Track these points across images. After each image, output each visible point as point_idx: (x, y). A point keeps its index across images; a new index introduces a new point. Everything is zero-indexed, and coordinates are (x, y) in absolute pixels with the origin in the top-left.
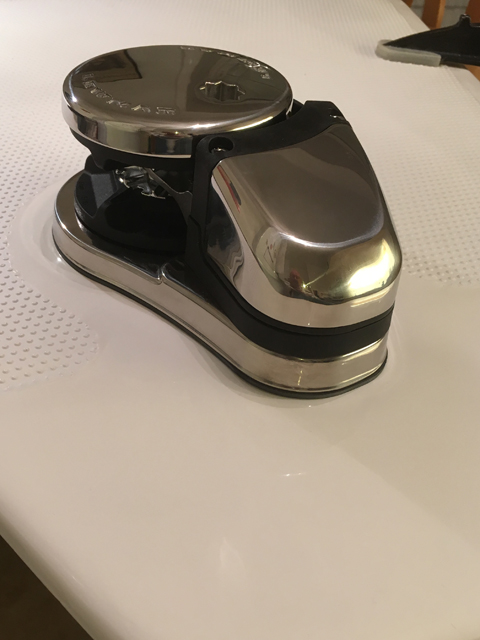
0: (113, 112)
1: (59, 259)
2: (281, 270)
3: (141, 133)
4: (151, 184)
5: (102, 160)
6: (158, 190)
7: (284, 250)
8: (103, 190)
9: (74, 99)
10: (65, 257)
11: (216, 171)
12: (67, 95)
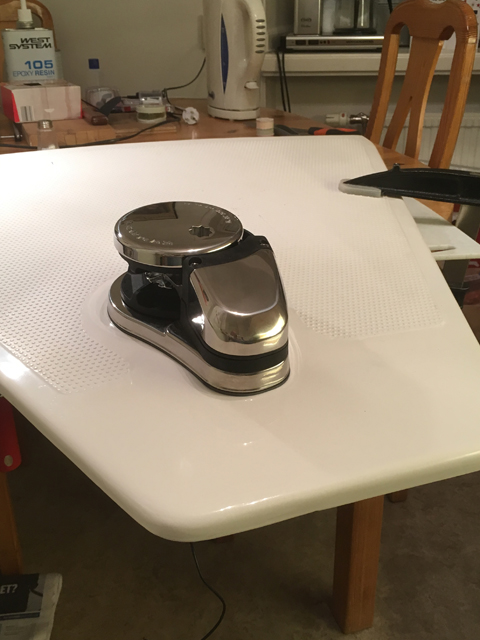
0: (140, 243)
1: (111, 325)
2: (224, 327)
3: (156, 255)
4: (165, 281)
5: (136, 268)
6: (167, 284)
7: (226, 316)
8: (137, 283)
9: (120, 235)
10: (114, 323)
11: (192, 275)
12: (116, 233)
